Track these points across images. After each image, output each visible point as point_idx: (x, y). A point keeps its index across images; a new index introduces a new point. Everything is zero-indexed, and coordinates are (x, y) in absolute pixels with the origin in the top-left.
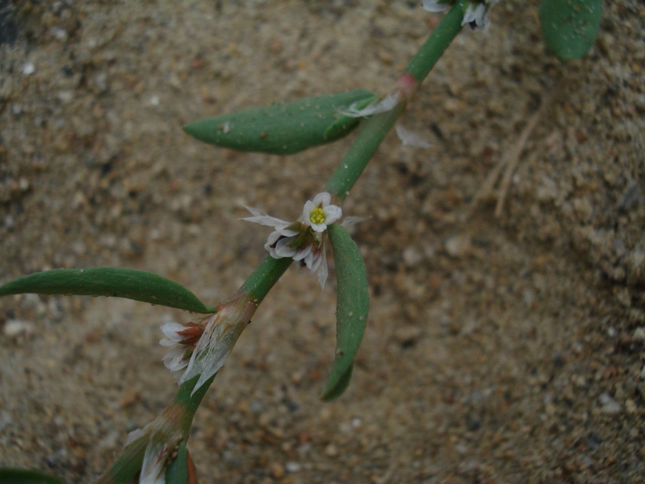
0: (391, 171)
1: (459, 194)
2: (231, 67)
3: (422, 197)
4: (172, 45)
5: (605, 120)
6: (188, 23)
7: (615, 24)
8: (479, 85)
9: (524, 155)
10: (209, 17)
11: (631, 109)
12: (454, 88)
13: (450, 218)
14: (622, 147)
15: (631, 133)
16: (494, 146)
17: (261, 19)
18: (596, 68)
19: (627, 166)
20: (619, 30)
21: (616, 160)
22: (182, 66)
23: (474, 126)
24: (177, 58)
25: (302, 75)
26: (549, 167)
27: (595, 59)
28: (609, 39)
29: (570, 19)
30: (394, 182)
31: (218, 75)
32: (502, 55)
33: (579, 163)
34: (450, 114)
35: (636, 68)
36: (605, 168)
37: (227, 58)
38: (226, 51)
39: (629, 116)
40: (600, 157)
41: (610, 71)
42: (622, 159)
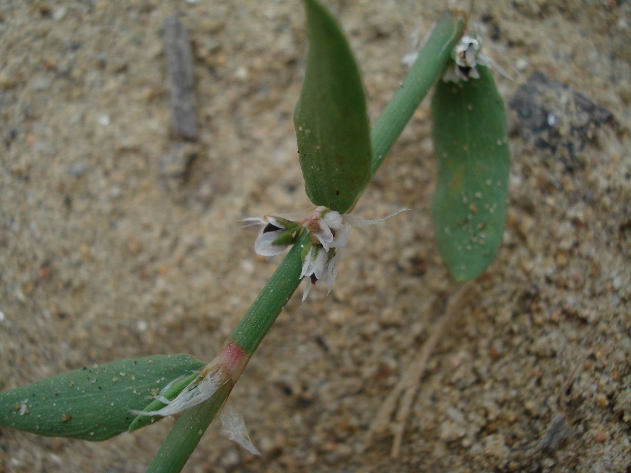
0: (273, 391)
1: (354, 421)
2: (84, 274)
3: (311, 424)
4: (16, 252)
5: (522, 331)
6: (33, 225)
7: (535, 202)
8: (369, 290)
9: (426, 376)
10: (57, 216)
11: (556, 315)
12: (340, 294)
13: (343, 449)
14: (545, 365)
15: (555, 346)
16: (392, 364)
17: (118, 214)
18: (513, 259)
19: (552, 389)
20: (539, 209)
21: (539, 382)
22: (25, 277)
23: (365, 338)
24: (22, 267)
25: (161, 283)
26: (456, 394)
27: (512, 247)
28: (528, 223)
29: (466, 221)
30: (277, 405)
31: (68, 285)
32: (398, 247)
33: (492, 388)
34: (338, 326)
35: (562, 260)
36: (525, 393)
37: (79, 264)
38: (76, 257)
39: (553, 323)
40: (518, 379)
41: (529, 265)
42: (546, 382)
